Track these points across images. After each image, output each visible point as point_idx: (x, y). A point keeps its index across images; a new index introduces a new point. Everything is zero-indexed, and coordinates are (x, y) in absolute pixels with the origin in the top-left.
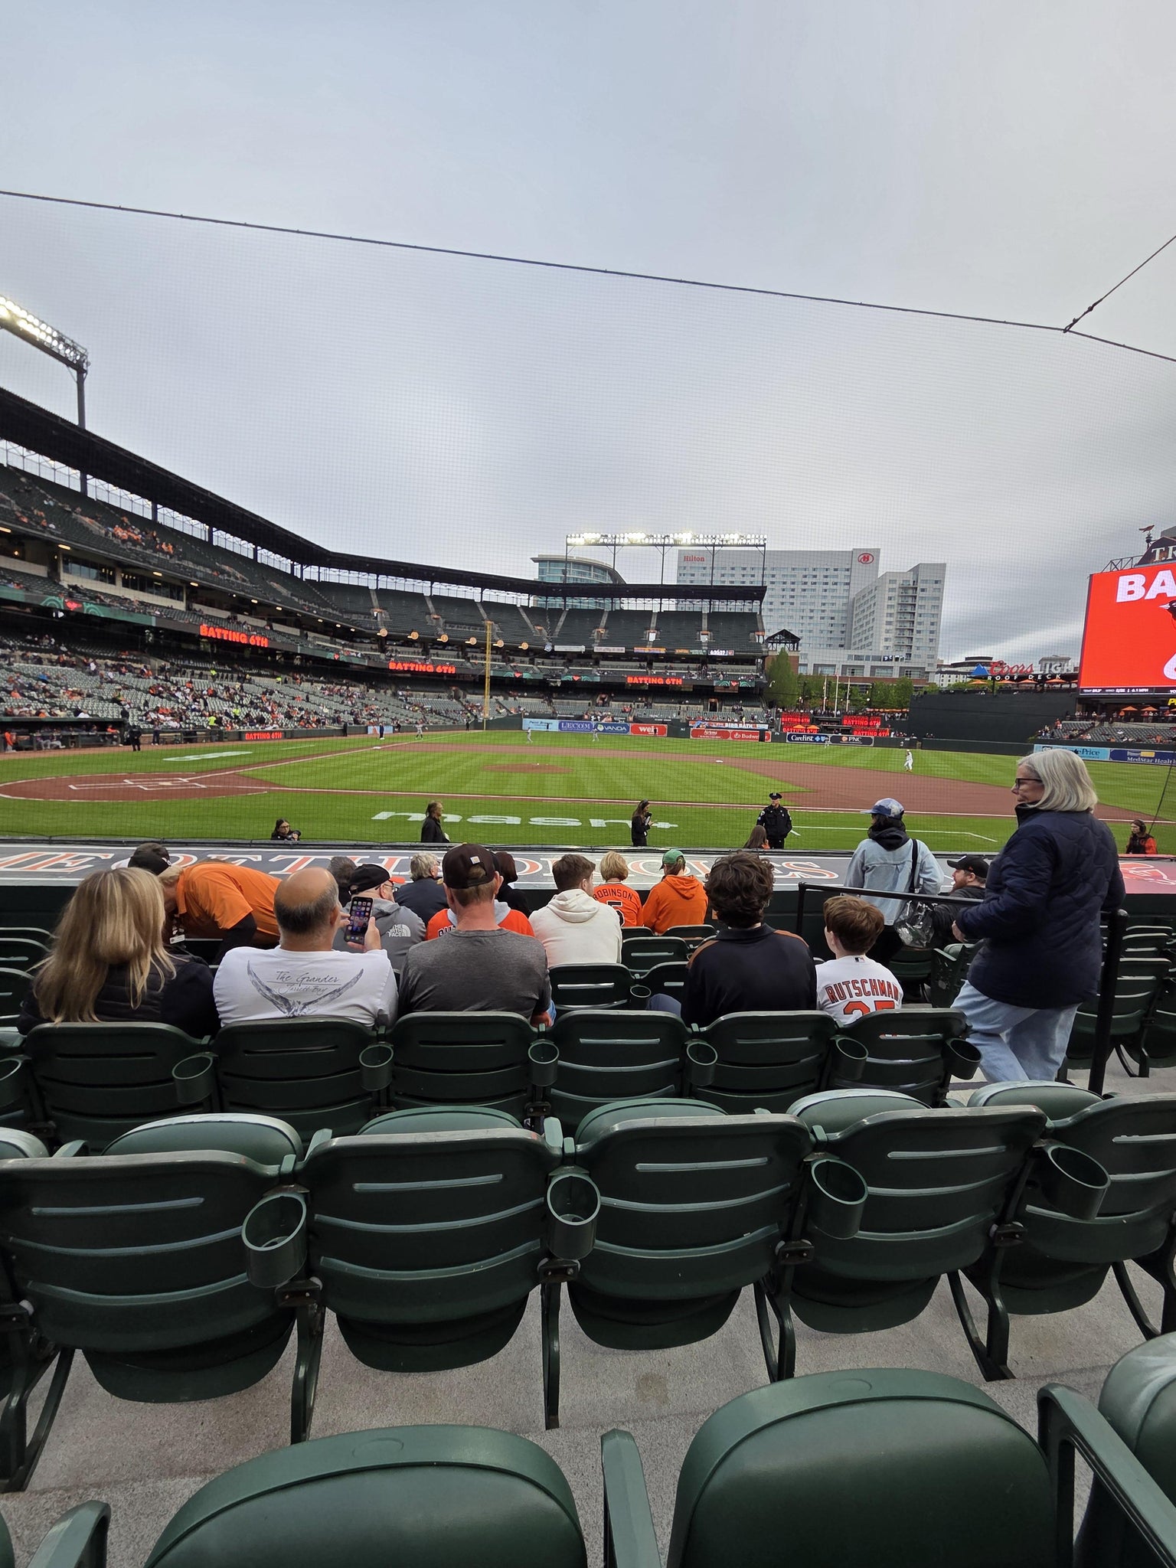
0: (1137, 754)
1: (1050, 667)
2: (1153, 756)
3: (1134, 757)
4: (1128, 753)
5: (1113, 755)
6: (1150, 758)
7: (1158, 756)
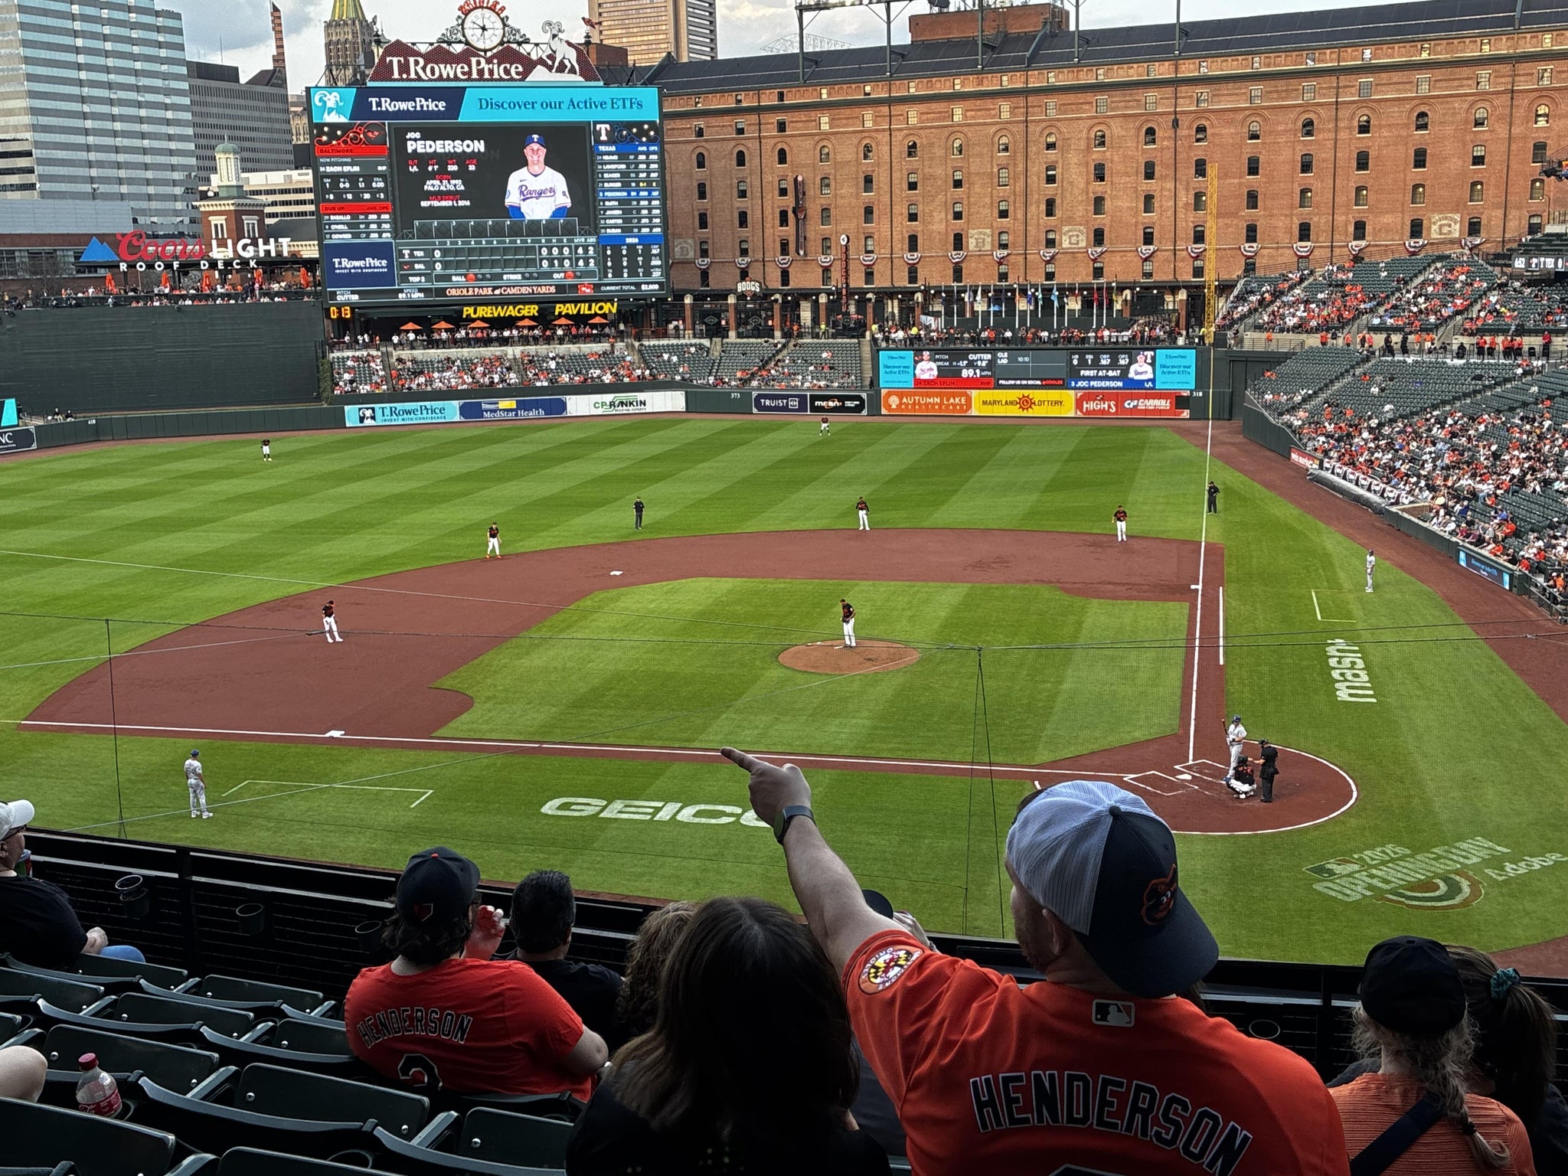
0: (492, 407)
1: (235, 245)
2: (515, 407)
3: (492, 411)
4: (484, 406)
5: (463, 410)
6: (511, 410)
7: (522, 405)
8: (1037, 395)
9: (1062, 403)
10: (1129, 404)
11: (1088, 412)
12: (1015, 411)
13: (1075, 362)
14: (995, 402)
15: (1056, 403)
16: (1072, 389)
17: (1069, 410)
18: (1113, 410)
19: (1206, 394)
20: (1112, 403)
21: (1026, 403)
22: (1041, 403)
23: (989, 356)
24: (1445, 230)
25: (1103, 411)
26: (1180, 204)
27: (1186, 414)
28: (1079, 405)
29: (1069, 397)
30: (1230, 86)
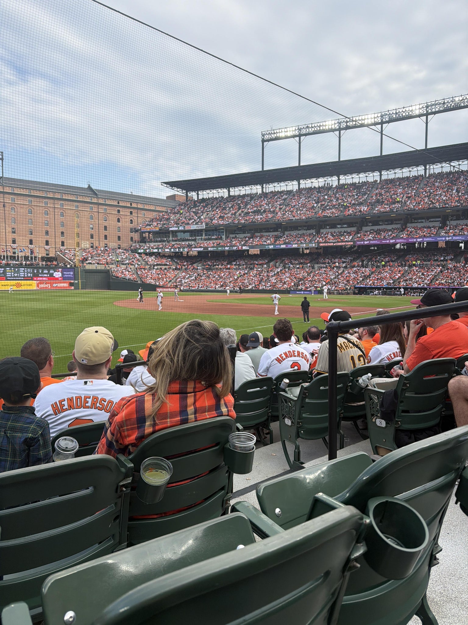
8: (23, 282)
9: (33, 285)
10: (55, 285)
11: (41, 288)
12: (15, 288)
13: (35, 272)
14: (6, 285)
15: (30, 285)
16: (35, 280)
17: (35, 288)
18: (50, 287)
19: (79, 282)
20: (49, 285)
21: (18, 285)
22: (24, 285)
23: (3, 269)
24: (85, 246)
25: (46, 288)
26: (7, 231)
27: (73, 288)
28: (38, 286)
29: (34, 283)
30: (22, 197)
